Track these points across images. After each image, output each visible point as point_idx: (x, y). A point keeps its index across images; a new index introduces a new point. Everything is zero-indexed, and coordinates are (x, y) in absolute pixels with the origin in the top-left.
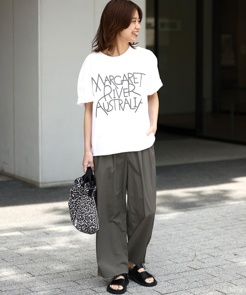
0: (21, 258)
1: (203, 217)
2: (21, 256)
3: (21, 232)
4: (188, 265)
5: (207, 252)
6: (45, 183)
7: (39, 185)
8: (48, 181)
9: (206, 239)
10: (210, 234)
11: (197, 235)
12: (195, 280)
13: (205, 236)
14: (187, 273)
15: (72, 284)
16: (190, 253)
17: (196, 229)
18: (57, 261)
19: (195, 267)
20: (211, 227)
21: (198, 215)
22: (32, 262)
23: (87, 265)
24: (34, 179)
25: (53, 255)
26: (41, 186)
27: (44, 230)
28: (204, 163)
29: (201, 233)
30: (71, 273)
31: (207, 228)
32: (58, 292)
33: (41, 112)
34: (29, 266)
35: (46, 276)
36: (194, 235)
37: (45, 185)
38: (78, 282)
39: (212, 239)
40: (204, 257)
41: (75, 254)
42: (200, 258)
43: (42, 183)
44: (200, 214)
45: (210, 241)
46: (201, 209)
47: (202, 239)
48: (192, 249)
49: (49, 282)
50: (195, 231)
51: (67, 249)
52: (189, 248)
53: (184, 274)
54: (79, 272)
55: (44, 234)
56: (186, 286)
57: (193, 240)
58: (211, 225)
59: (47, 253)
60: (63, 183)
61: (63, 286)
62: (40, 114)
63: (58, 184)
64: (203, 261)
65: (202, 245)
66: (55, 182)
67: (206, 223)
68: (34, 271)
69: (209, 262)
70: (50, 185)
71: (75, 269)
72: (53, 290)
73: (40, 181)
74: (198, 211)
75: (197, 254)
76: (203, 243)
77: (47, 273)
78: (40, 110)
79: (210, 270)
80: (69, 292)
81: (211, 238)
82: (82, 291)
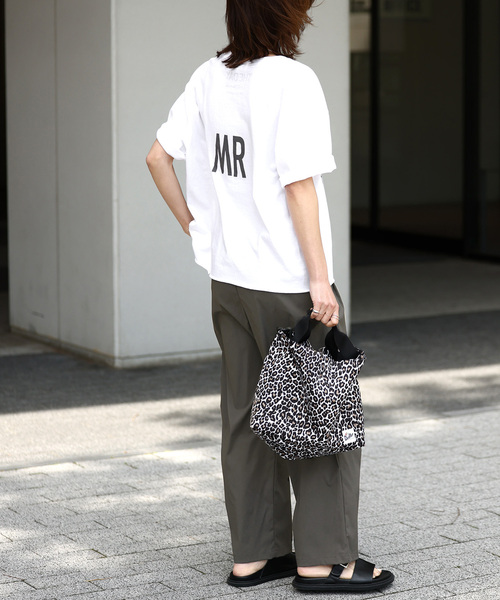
0: (77, 519)
1: (477, 431)
2: (77, 514)
3: (74, 463)
4: (441, 533)
5: (484, 506)
6: (128, 358)
7: (114, 362)
8: (133, 354)
9: (482, 478)
10: (493, 468)
11: (463, 469)
12: (457, 564)
13: (481, 471)
14: (440, 551)
15: (189, 573)
16: (447, 508)
17: (461, 457)
18: (155, 524)
19: (456, 537)
20: (495, 453)
21: (467, 427)
22: (101, 527)
23: (221, 533)
24: (103, 349)
25: (146, 512)
26: (118, 363)
27: (125, 459)
28: (481, 314)
29: (473, 464)
30: (186, 551)
31: (484, 455)
32: (158, 589)
33: (118, 200)
34: (95, 536)
35: (130, 556)
36: (457, 470)
37: (128, 363)
38: (201, 568)
39: (495, 479)
40: (477, 516)
41: (195, 511)
42: (467, 519)
43: (120, 358)
44: (472, 424)
45: (491, 483)
46: (472, 414)
47: (474, 479)
48: (450, 499)
49: (137, 568)
50: (459, 461)
51: (177, 499)
52: (444, 497)
53: (433, 552)
54: (203, 549)
55: (126, 467)
56: (436, 578)
57: (453, 481)
58: (495, 448)
59: (133, 509)
60: (167, 358)
61: (168, 577)
62: (115, 205)
63: (157, 360)
64: (475, 525)
65: (473, 490)
66: (150, 355)
67: (484, 445)
68: (106, 546)
69: (487, 527)
70: (137, 362)
71: (195, 542)
72: (148, 586)
73: (117, 353)
74: (465, 418)
75: (462, 510)
76: (477, 487)
77: (133, 550)
78: (115, 197)
79: (489, 543)
80: (182, 589)
81: (493, 475)
82: (211, 587)
